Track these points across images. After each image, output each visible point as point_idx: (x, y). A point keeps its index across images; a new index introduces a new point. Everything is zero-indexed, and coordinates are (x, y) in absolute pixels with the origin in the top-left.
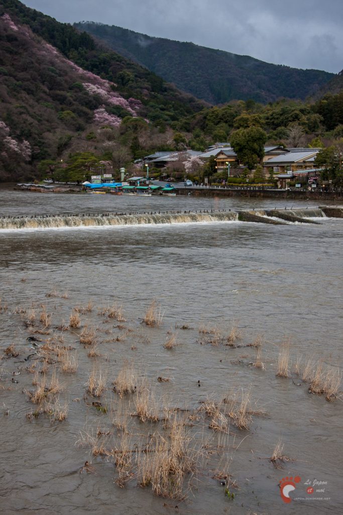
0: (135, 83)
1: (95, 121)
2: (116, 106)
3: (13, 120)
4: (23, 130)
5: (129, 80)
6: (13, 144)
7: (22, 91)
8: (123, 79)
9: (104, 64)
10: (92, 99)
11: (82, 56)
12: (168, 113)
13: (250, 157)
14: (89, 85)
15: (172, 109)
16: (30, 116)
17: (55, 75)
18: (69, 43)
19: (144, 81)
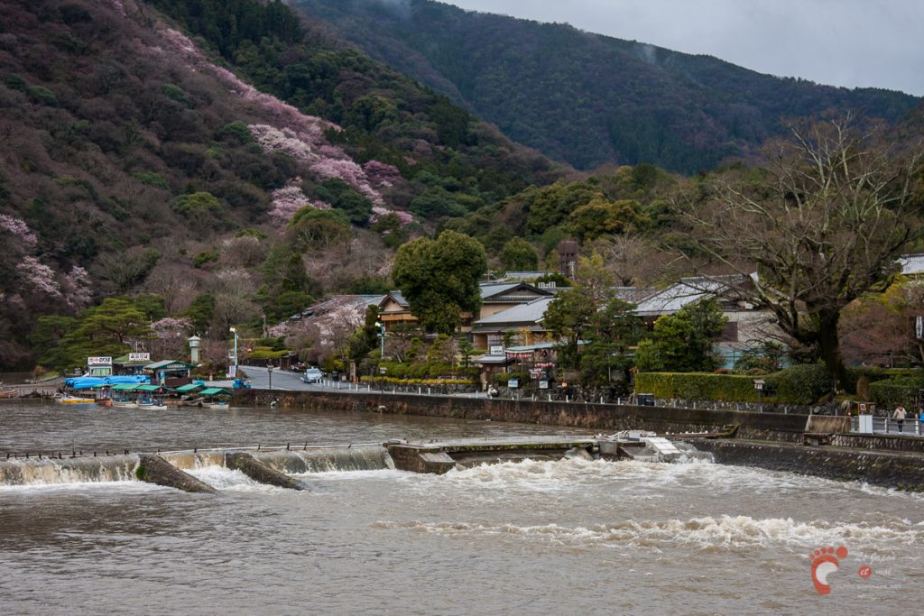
0: (396, 123)
1: (271, 217)
2: (332, 179)
3: (50, 216)
4: (74, 239)
5: (383, 116)
6: (42, 275)
7: (90, 144)
8: (368, 113)
9: (323, 77)
10: (270, 163)
11: (269, 58)
12: (465, 197)
13: (441, 310)
14: (265, 129)
15: (475, 188)
16: (98, 205)
17: (180, 105)
18: (238, 25)
19: (421, 119)
